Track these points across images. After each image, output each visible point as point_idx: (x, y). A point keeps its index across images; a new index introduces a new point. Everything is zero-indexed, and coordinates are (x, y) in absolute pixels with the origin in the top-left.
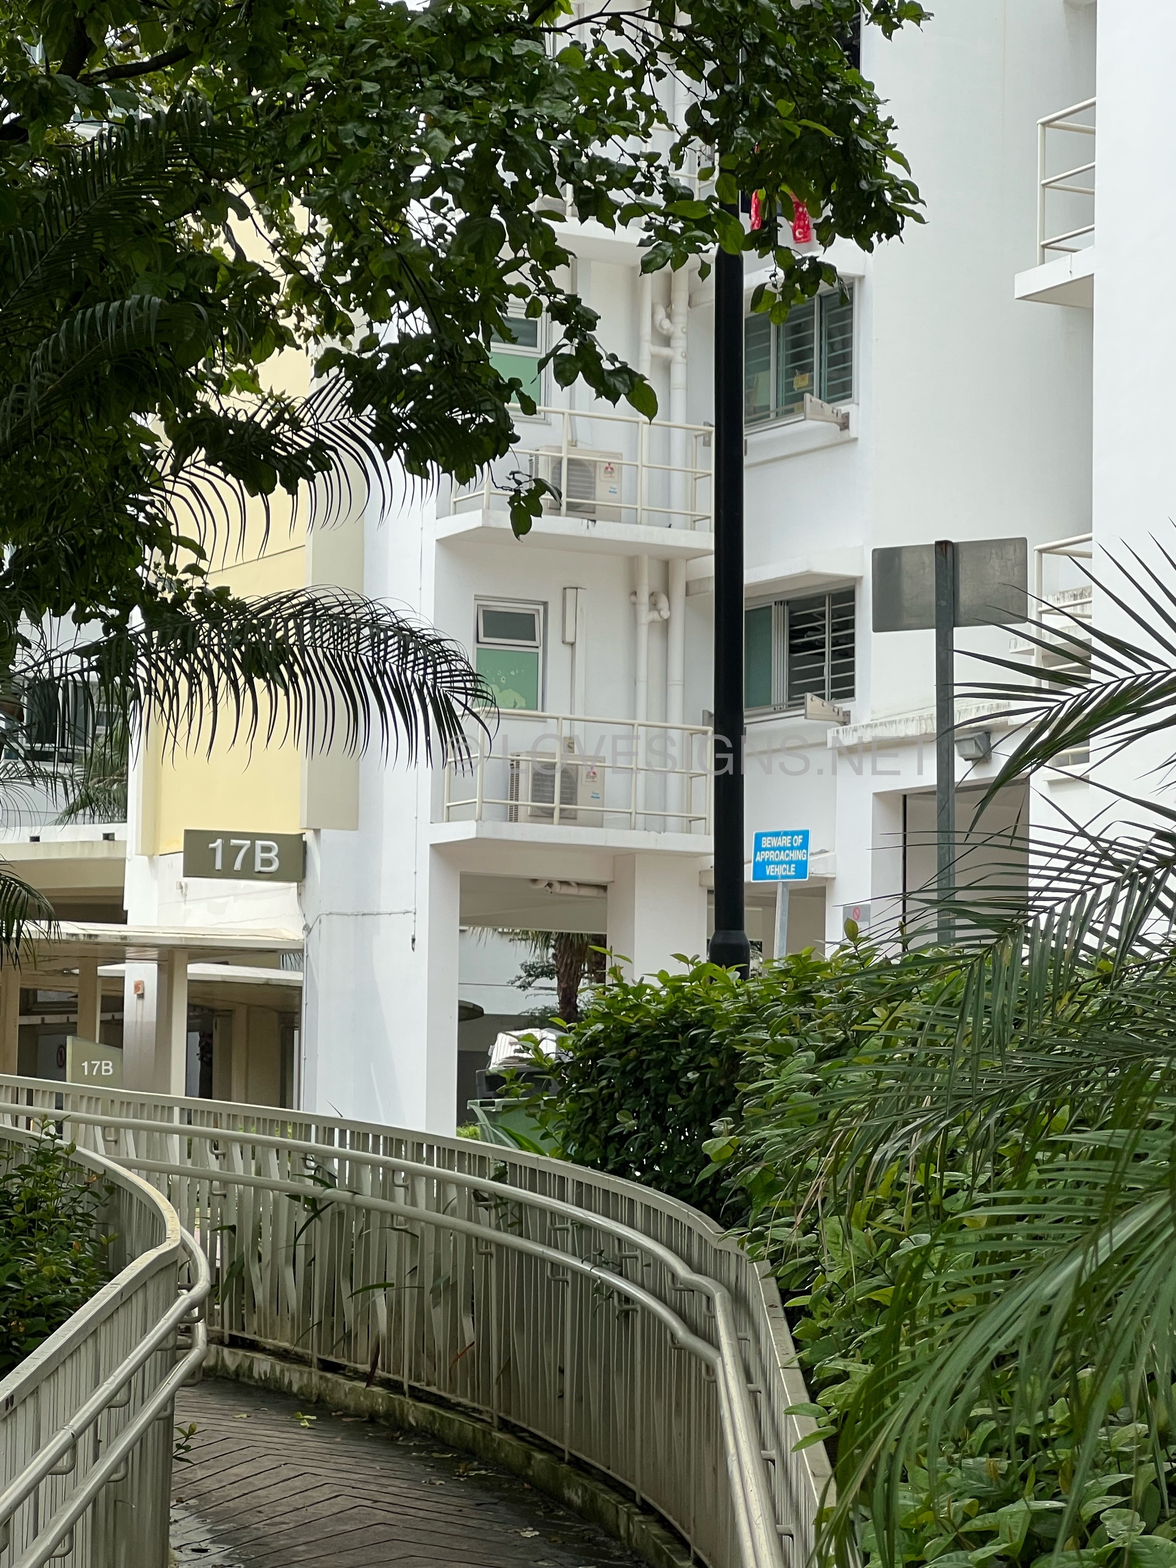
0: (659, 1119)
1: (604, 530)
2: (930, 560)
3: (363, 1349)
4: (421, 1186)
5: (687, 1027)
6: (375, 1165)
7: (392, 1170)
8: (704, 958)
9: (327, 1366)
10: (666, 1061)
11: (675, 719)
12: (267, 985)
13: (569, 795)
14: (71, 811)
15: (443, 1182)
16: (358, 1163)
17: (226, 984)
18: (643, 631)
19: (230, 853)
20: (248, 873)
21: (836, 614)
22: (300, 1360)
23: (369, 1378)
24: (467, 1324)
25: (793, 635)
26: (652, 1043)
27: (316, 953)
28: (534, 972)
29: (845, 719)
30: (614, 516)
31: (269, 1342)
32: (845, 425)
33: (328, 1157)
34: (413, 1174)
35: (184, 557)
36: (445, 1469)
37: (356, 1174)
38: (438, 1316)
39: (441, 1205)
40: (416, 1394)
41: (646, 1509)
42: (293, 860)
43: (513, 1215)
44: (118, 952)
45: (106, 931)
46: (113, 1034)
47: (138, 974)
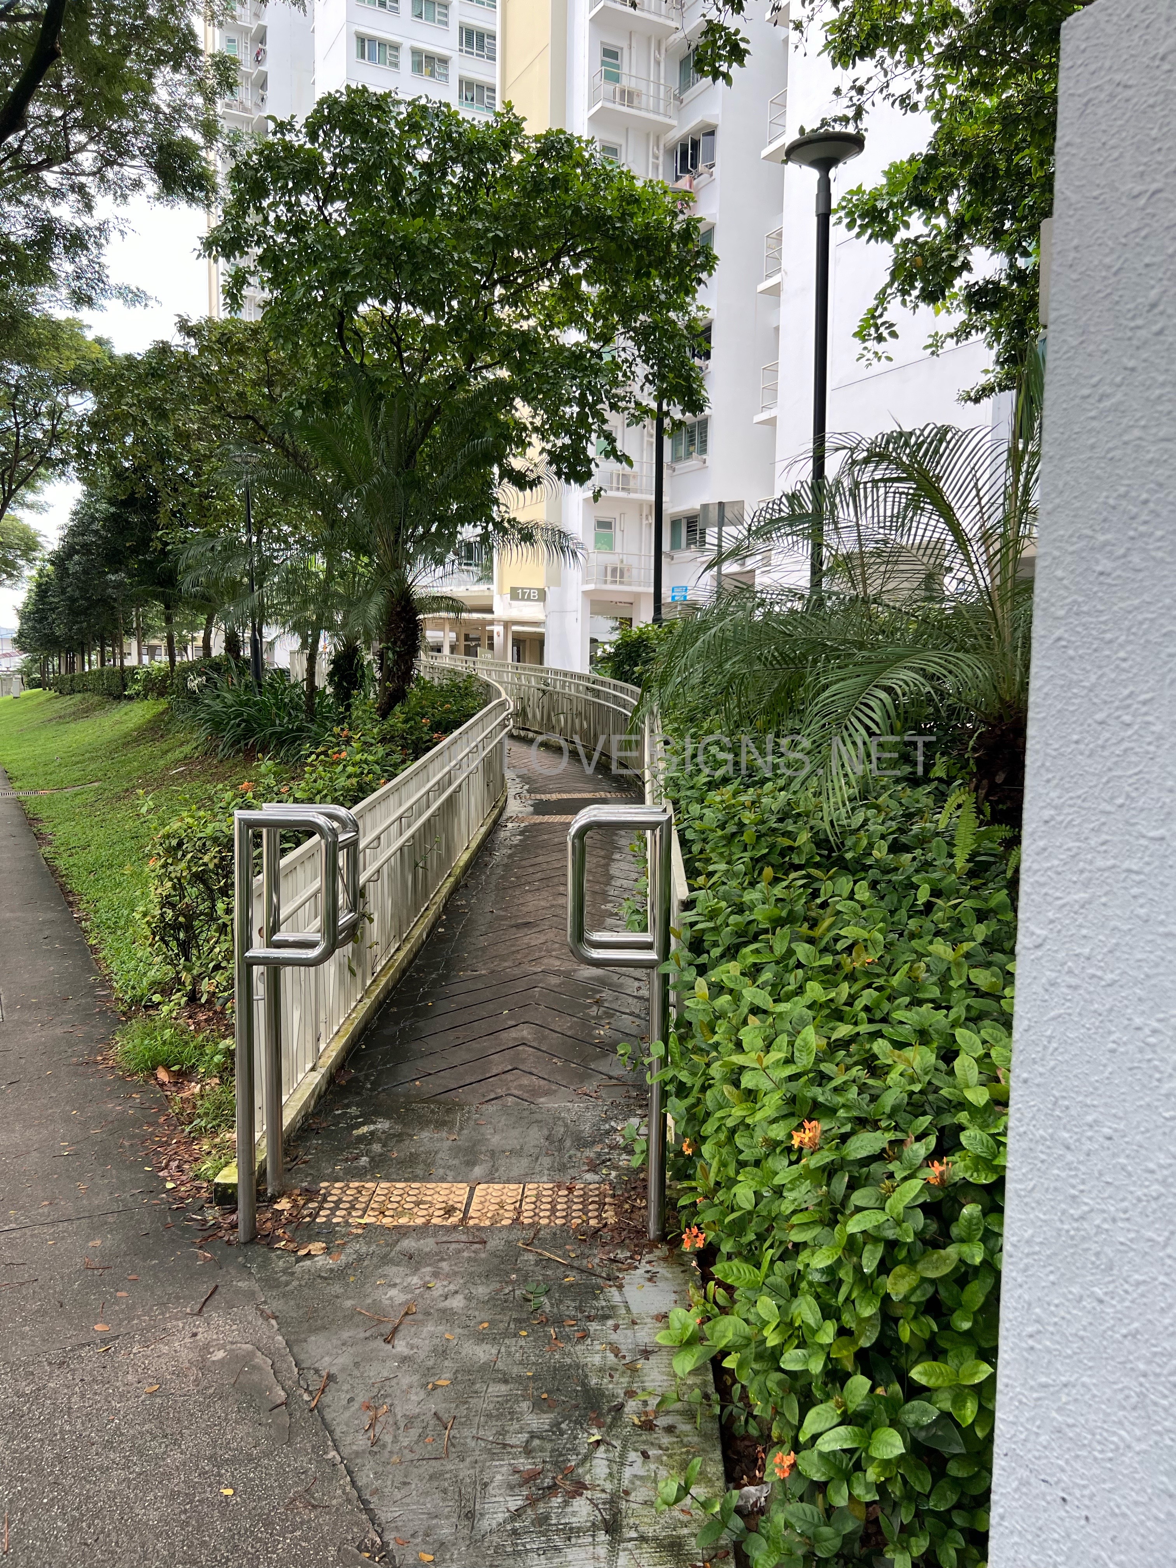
1: (633, 496)
2: (717, 507)
4: (573, 686)
6: (560, 680)
7: (565, 682)
8: (651, 622)
12: (535, 632)
13: (622, 576)
14: (477, 581)
17: (523, 632)
18: (644, 527)
19: (524, 594)
20: (529, 599)
22: (541, 734)
24: (585, 723)
25: (688, 527)
27: (549, 623)
28: (614, 629)
30: (635, 491)
31: (532, 729)
32: (705, 463)
33: (550, 679)
35: (503, 509)
37: (555, 683)
38: (577, 721)
39: (578, 691)
42: (542, 595)
43: (597, 693)
44: (491, 623)
45: (488, 616)
46: (491, 646)
47: (498, 629)
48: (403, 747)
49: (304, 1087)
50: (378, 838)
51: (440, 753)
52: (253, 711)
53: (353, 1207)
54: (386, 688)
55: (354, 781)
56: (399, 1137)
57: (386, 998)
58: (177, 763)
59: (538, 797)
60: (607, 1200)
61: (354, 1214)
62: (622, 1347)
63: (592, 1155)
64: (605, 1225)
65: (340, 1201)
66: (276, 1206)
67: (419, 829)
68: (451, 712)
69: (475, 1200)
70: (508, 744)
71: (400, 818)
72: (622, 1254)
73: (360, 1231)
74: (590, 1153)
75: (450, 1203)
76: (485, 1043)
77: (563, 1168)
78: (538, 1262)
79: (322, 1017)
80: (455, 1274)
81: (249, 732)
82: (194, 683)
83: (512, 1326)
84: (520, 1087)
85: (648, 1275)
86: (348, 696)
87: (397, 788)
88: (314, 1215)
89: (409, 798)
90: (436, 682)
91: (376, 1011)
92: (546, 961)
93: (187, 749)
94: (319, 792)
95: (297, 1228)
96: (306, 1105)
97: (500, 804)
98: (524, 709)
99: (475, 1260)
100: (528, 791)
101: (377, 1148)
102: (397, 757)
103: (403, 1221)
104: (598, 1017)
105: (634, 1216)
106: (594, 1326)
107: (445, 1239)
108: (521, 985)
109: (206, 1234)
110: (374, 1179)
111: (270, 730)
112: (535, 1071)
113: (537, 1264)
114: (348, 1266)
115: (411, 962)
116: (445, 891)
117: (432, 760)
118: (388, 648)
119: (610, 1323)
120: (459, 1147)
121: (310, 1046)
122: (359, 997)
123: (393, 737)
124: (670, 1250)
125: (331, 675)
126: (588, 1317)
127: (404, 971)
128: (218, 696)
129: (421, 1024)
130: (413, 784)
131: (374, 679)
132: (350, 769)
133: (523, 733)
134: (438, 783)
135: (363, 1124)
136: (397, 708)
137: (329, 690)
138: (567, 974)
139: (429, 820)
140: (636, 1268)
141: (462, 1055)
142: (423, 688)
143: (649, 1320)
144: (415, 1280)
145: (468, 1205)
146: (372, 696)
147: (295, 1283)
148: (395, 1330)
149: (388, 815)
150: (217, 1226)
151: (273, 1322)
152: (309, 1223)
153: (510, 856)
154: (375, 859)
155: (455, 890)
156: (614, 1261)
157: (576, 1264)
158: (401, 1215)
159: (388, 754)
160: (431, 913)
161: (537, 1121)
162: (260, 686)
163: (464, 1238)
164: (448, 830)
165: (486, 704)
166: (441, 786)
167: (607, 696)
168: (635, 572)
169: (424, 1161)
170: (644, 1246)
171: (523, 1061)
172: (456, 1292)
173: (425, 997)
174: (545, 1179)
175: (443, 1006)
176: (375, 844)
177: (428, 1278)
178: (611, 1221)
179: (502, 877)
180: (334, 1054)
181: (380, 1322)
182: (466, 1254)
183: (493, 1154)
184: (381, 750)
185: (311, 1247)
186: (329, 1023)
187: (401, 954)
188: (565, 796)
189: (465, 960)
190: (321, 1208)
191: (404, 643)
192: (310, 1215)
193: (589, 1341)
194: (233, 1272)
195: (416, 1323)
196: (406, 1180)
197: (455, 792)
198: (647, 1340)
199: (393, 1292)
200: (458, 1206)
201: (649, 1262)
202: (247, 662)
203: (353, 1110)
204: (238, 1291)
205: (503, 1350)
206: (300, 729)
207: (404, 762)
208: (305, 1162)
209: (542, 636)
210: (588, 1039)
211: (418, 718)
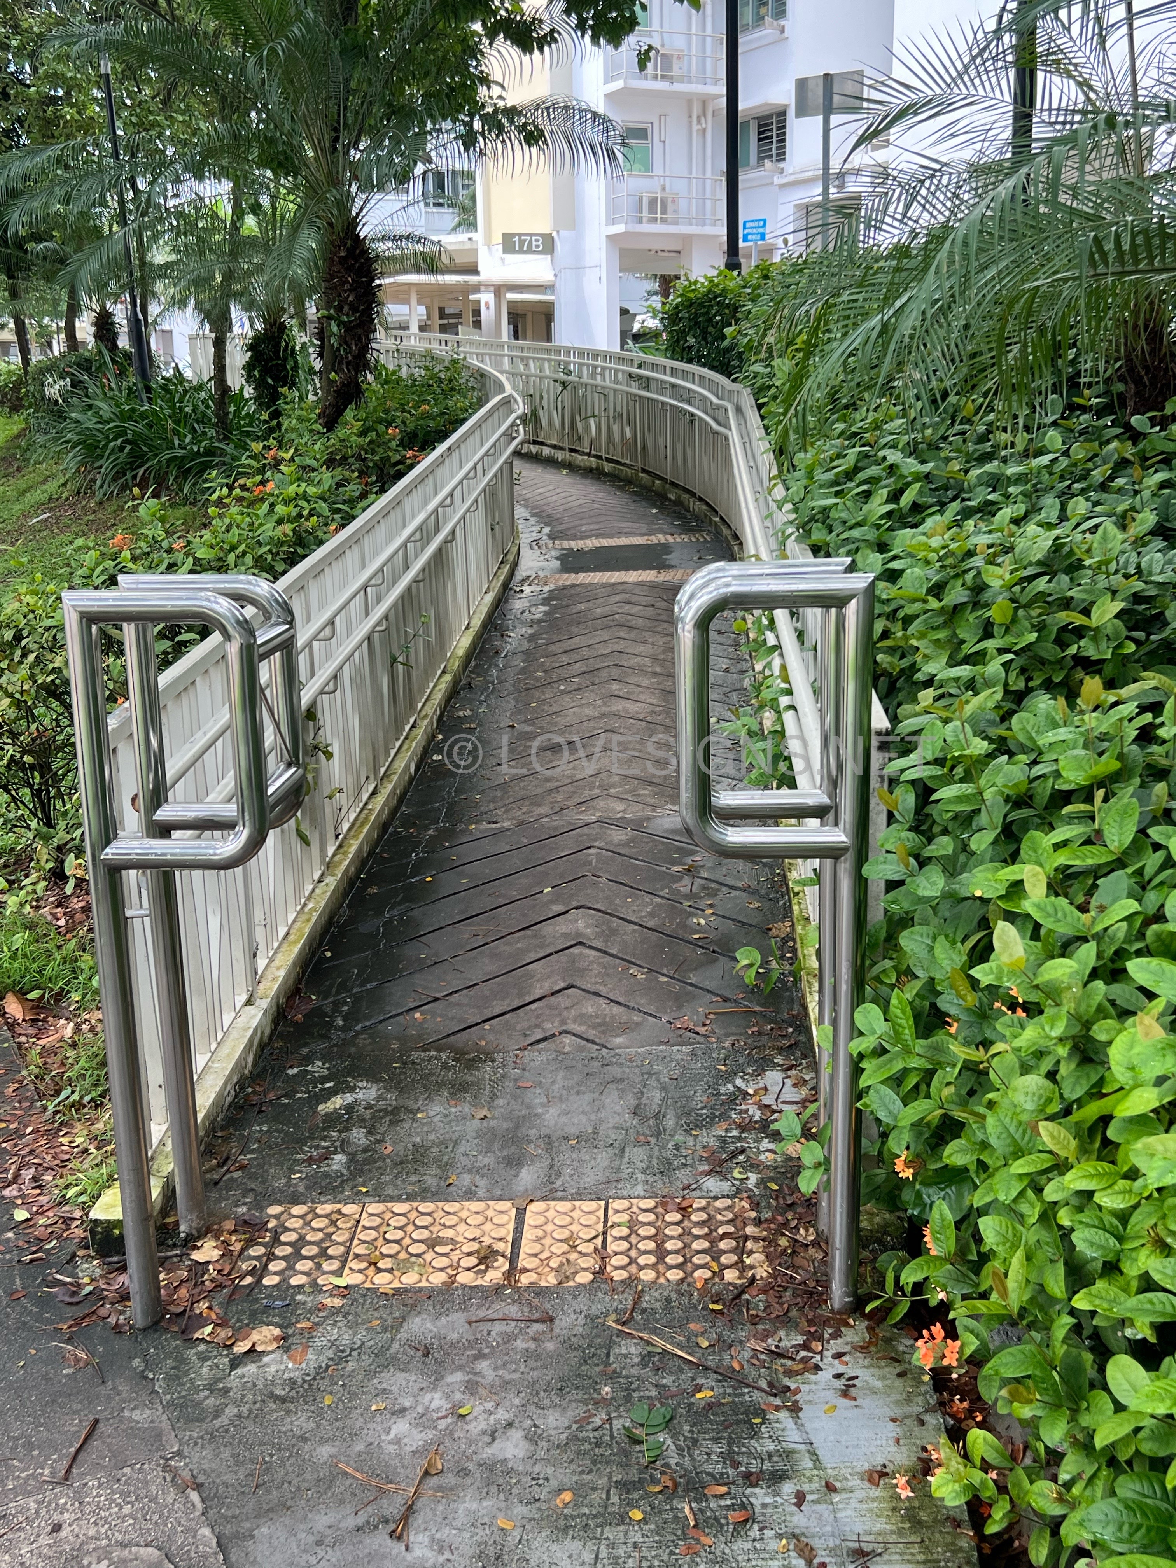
0: (705, 339)
1: (678, 87)
2: (821, 82)
3: (586, 443)
4: (607, 372)
5: (716, 297)
6: (588, 365)
7: (595, 367)
8: (722, 267)
9: (572, 450)
10: (707, 313)
11: (709, 174)
12: (540, 302)
13: (664, 211)
14: (454, 229)
15: (616, 371)
16: (581, 365)
17: (523, 302)
18: (694, 134)
19: (522, 242)
20: (530, 251)
21: (778, 122)
22: (561, 449)
23: (589, 455)
24: (627, 430)
25: (760, 133)
26: (701, 305)
27: (560, 286)
28: (650, 293)
29: (782, 171)
30: (681, 80)
31: (549, 442)
32: (783, 31)
33: (569, 363)
34: (604, 368)
35: (496, 91)
36: (620, 488)
37: (580, 370)
38: (616, 428)
39: (615, 381)
40: (608, 460)
41: (701, 499)
42: (548, 245)
43: (646, 383)
44: (476, 288)
45: (472, 279)
46: (478, 324)
47: (486, 298)
48: (362, 474)
49: (234, 1034)
50: (332, 622)
51: (421, 480)
52: (140, 427)
53: (324, 1254)
54: (331, 383)
55: (288, 528)
56: (394, 1115)
57: (359, 871)
58: (38, 507)
59: (566, 544)
60: (750, 1230)
61: (326, 1266)
62: (816, 1543)
63: (713, 1142)
64: (753, 1280)
65: (302, 1241)
66: (196, 1256)
67: (395, 605)
68: (427, 416)
69: (528, 1234)
70: (518, 465)
71: (365, 588)
72: (791, 1340)
73: (337, 1302)
74: (709, 1138)
75: (487, 1241)
76: (520, 942)
77: (666, 1169)
78: (646, 1359)
79: (258, 916)
80: (506, 1384)
81: (137, 459)
82: (54, 388)
83: (615, 1499)
84: (582, 1018)
85: (840, 1384)
86: (275, 396)
87: (356, 540)
88: (260, 1272)
89: (375, 554)
90: (404, 372)
91: (345, 894)
92: (601, 804)
93: (52, 486)
94: (233, 548)
95: (230, 1299)
96: (239, 1065)
97: (511, 557)
98: (534, 413)
99: (538, 1357)
100: (551, 537)
101: (358, 1136)
102: (353, 489)
103: (410, 1279)
104: (691, 896)
105: (798, 1261)
106: (760, 1496)
107: (482, 1313)
108: (566, 845)
109: (80, 1312)
110: (356, 1197)
111: (167, 455)
112: (603, 990)
113: (643, 1364)
114: (320, 1372)
115: (394, 812)
116: (438, 696)
117: (408, 491)
118: (329, 318)
119: (788, 1488)
120: (492, 1130)
121: (240, 967)
122: (316, 877)
123: (344, 458)
124: (870, 1329)
125: (249, 367)
126: (748, 1475)
127: (384, 827)
128: (90, 407)
129: (416, 913)
130: (381, 531)
131: (311, 371)
132: (280, 509)
133: (534, 449)
134: (420, 528)
135: (333, 1092)
136: (349, 414)
137: (249, 392)
138: (638, 825)
139: (409, 589)
140: (817, 1368)
141: (486, 966)
142: (386, 382)
143: (855, 1482)
144: (437, 1401)
145: (516, 1244)
146: (311, 397)
147: (231, 1411)
148: (410, 1510)
149: (345, 584)
150: (97, 1295)
151: (194, 1496)
152: (251, 1287)
153: (532, 638)
154: (329, 656)
155: (453, 694)
156: (778, 1354)
157: (711, 1361)
158: (403, 1267)
159: (339, 485)
160: (420, 732)
161: (615, 1081)
162: (148, 389)
163: (513, 1310)
164: (438, 602)
165: (481, 403)
166: (425, 534)
167: (661, 387)
168: (683, 204)
169: (437, 1160)
170: (826, 1322)
171: (583, 972)
172: (510, 1425)
173: (420, 867)
174: (640, 1190)
175: (450, 881)
176: (327, 631)
177: (458, 1396)
178: (762, 1272)
179: (523, 671)
180: (282, 973)
181: (382, 1492)
182: (520, 1344)
183: (548, 1140)
184: (327, 478)
185: (255, 1336)
186: (270, 926)
187: (379, 802)
188: (605, 542)
189: (477, 805)
190: (271, 1257)
191: (354, 309)
192: (252, 1272)
193: (755, 1532)
194: (124, 1388)
195: (447, 1492)
196: (411, 1198)
197: (446, 542)
198: (859, 1528)
199: (400, 1427)
200: (500, 1246)
201: (838, 1356)
202: (127, 355)
203: (318, 1068)
204: (134, 1431)
205: (604, 1552)
206: (210, 452)
207: (364, 495)
208: (242, 1168)
209: (551, 304)
210: (681, 933)
211: (381, 428)
